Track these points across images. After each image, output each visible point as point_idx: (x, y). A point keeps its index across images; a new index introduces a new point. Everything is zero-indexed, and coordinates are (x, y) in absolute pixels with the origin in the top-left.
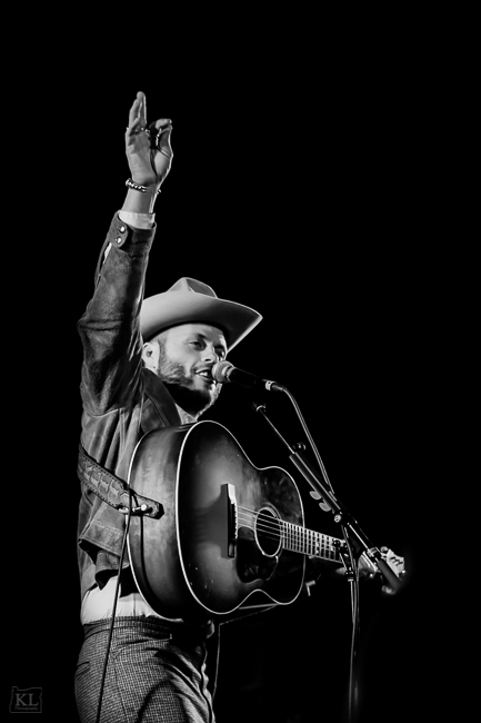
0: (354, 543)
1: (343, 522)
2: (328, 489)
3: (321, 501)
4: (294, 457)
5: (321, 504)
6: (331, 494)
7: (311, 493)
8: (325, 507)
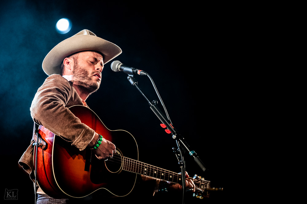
0: (183, 149)
1: (177, 138)
2: (170, 123)
3: (166, 128)
4: (152, 107)
5: (166, 130)
6: (171, 125)
7: (161, 125)
8: (168, 131)
